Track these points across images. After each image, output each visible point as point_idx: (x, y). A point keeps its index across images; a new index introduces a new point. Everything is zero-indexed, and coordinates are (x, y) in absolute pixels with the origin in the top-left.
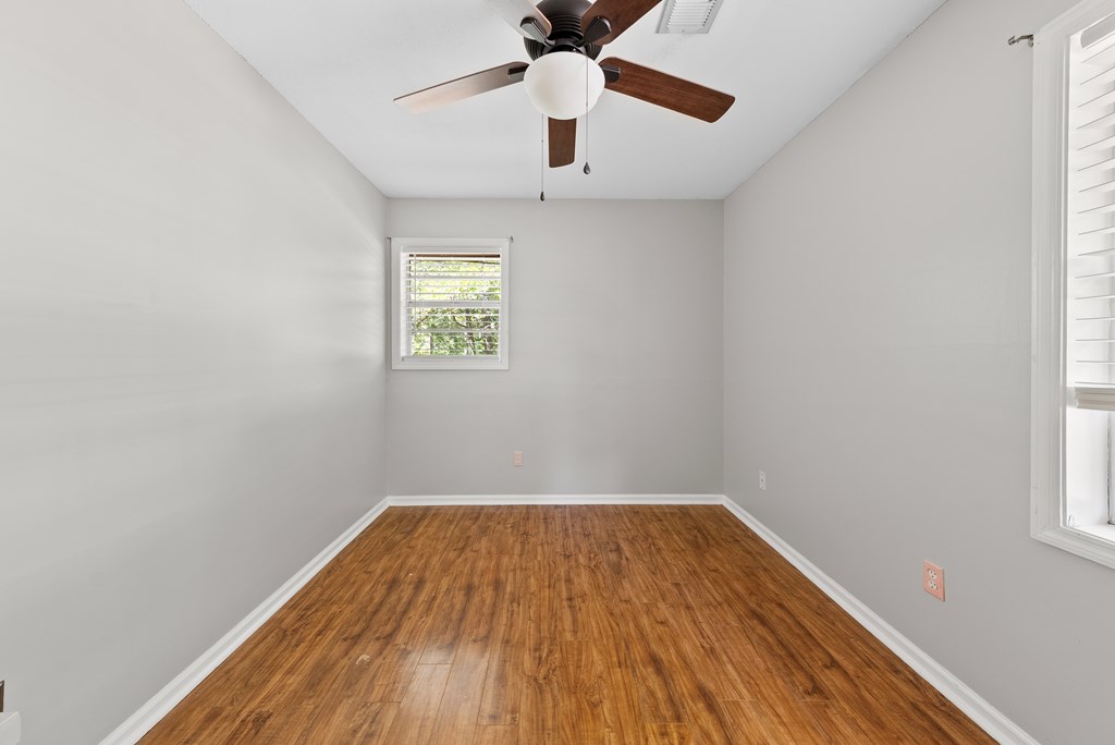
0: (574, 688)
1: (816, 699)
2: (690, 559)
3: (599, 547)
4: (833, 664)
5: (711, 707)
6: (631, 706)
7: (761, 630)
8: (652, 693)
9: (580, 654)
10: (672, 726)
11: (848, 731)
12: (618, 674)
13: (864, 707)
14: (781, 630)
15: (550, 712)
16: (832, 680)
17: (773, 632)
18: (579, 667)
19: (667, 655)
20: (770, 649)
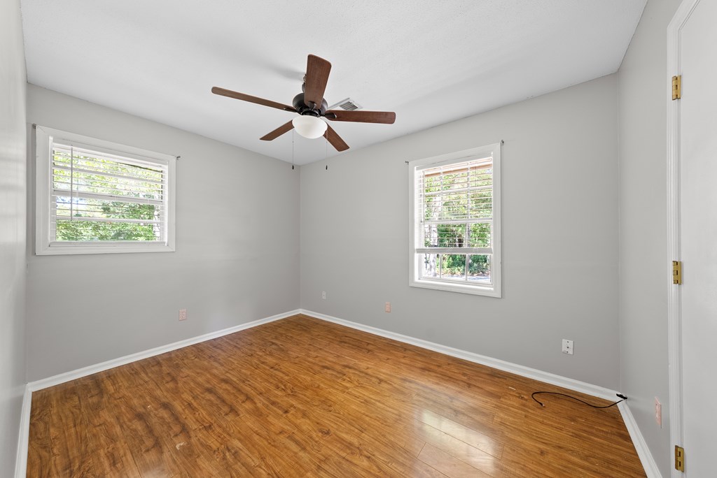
0: (306, 388)
1: (370, 352)
2: (307, 335)
3: (263, 346)
4: (368, 344)
5: (350, 368)
6: (330, 381)
7: (346, 345)
8: (332, 374)
9: (297, 379)
10: (344, 377)
11: (380, 355)
12: (317, 376)
13: (380, 349)
14: (351, 342)
15: (306, 398)
16: (370, 347)
17: (350, 344)
18: (301, 383)
19: (327, 364)
20: (353, 348)
